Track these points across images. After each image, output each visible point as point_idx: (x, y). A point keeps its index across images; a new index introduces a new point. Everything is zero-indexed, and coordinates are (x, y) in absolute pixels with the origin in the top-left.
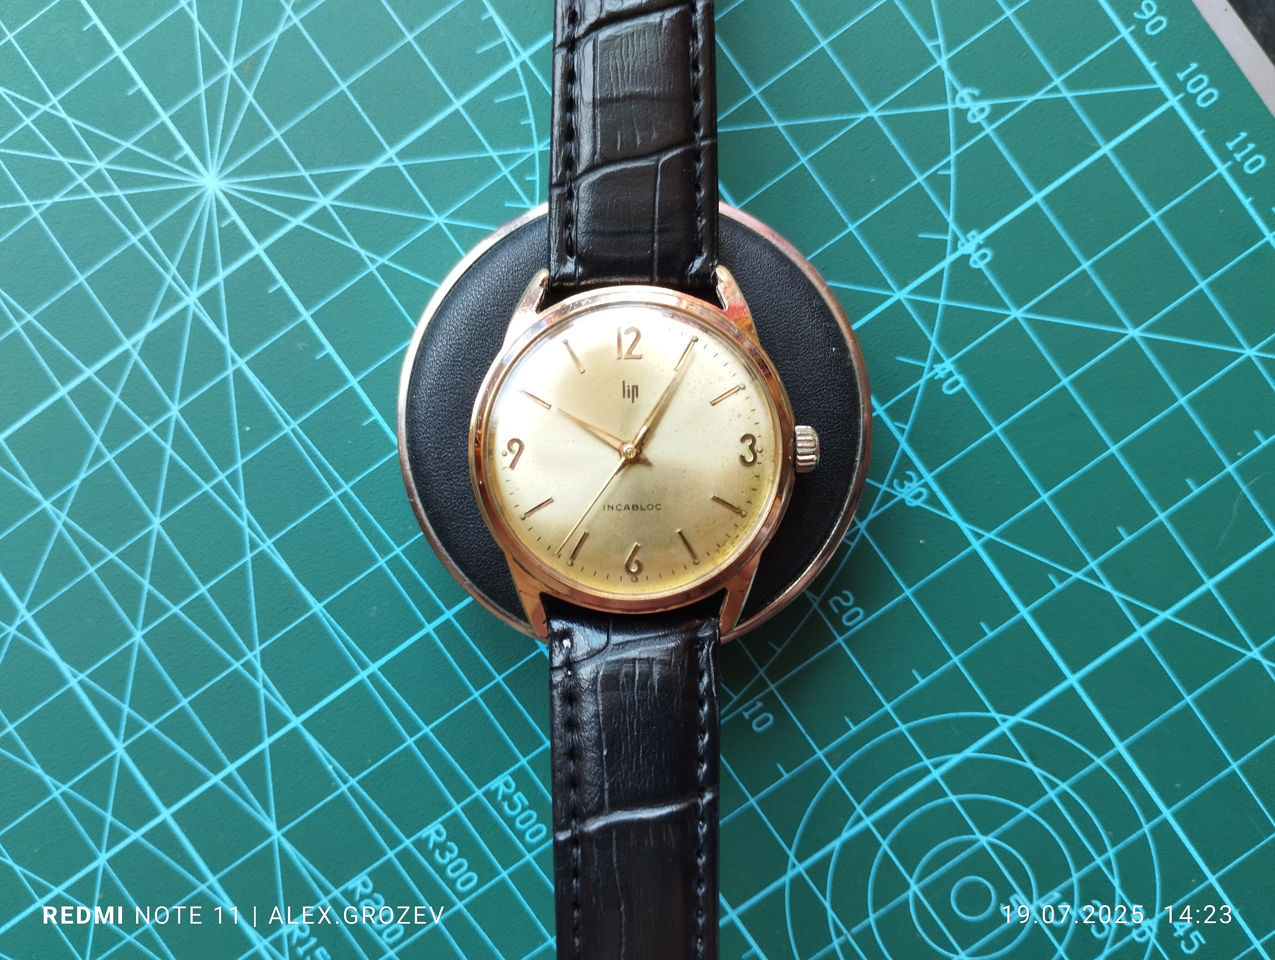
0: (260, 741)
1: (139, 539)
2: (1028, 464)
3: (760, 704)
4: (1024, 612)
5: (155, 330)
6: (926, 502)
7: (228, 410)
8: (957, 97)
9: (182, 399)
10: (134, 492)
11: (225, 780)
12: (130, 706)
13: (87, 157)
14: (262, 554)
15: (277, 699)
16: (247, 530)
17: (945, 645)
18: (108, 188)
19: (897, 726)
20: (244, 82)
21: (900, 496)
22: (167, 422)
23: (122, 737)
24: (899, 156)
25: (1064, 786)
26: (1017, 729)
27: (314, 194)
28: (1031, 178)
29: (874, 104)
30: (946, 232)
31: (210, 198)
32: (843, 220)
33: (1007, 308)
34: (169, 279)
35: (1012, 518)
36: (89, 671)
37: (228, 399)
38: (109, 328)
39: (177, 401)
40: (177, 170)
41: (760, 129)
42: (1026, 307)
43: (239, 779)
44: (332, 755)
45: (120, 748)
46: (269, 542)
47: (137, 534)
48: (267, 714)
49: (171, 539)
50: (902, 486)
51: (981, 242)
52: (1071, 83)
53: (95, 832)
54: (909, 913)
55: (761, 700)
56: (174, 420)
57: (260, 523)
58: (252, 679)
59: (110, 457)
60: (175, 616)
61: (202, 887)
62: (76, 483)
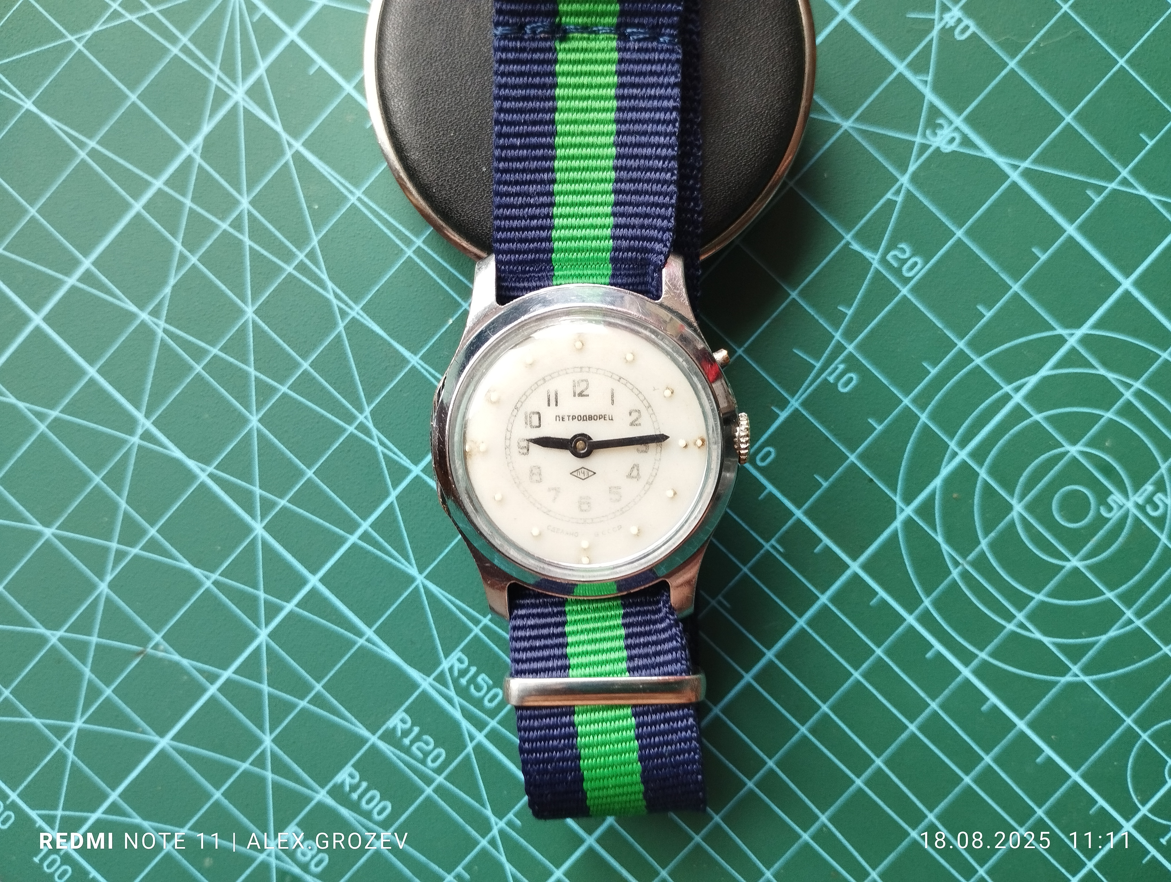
0: (387, 494)
1: (237, 330)
2: (1049, 90)
3: (842, 367)
4: (1071, 230)
5: (211, 132)
6: (961, 145)
7: (295, 192)
9: (249, 191)
10: (223, 287)
11: (361, 538)
12: (260, 488)
14: (354, 321)
15: (395, 453)
16: (335, 302)
17: (1003, 276)
18: (143, 8)
19: (973, 361)
21: (935, 145)
22: (240, 215)
23: (259, 518)
25: (1137, 385)
26: (1085, 340)
34: (214, 80)
35: (1044, 145)
36: (216, 463)
37: (292, 183)
38: (169, 139)
39: (245, 194)
43: (375, 534)
45: (259, 529)
46: (358, 308)
47: (234, 325)
48: (388, 470)
49: (266, 324)
50: (935, 134)
53: (252, 611)
54: (1017, 532)
55: (842, 362)
56: (246, 212)
57: (345, 292)
58: (367, 439)
59: (194, 260)
60: (285, 395)
61: (361, 641)
62: (167, 290)
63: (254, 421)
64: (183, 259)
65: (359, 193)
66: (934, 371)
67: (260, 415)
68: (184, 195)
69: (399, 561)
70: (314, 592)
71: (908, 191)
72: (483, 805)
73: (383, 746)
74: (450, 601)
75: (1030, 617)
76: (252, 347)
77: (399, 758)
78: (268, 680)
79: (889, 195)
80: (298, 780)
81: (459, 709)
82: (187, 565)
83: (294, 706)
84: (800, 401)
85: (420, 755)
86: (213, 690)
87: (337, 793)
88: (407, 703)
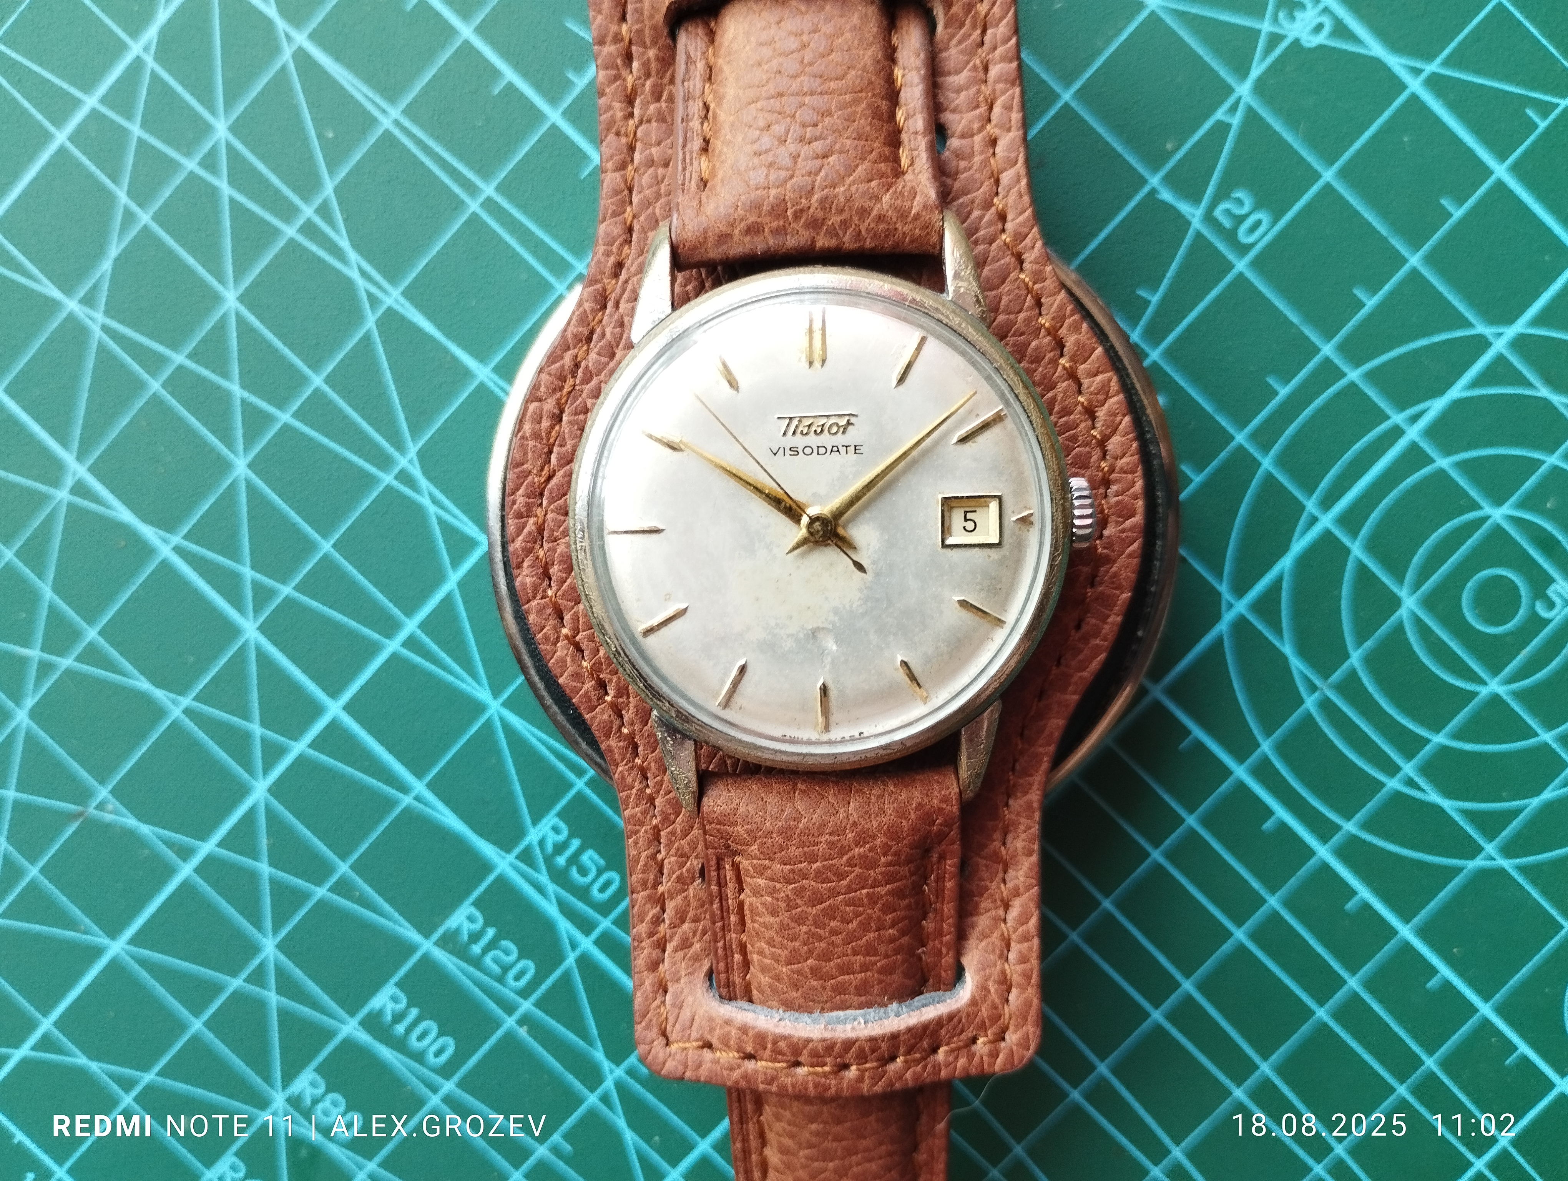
0: (443, 579)
1: (211, 328)
4: (1501, 171)
6: (1332, 36)
7: (298, 115)
9: (228, 111)
10: (191, 261)
12: (252, 568)
14: (390, 313)
15: (454, 516)
16: (361, 282)
17: (1393, 240)
19: (1344, 374)
21: (1292, 35)
22: (214, 148)
23: (251, 614)
26: (1519, 344)
35: (1459, 38)
36: (185, 530)
37: (294, 96)
38: (106, 31)
39: (222, 115)
43: (427, 639)
45: (251, 630)
46: (396, 293)
47: (205, 321)
48: (445, 541)
49: (256, 318)
50: (1292, 18)
53: (242, 754)
54: (1407, 639)
56: (223, 143)
57: (378, 268)
58: (412, 495)
59: (145, 218)
60: (286, 427)
61: (406, 800)
62: (106, 266)
63: (241, 466)
64: (129, 217)
65: (395, 112)
66: (1284, 392)
67: (250, 457)
68: (129, 117)
69: (463, 680)
70: (334, 726)
71: (1250, 110)
72: (591, 1044)
73: (441, 956)
74: (540, 740)
75: (1426, 770)
76: (235, 354)
77: (464, 973)
78: (269, 856)
79: (1220, 115)
80: (315, 1005)
81: (554, 901)
82: (143, 684)
83: (305, 896)
85: (496, 969)
86: (186, 870)
87: (373, 1023)
88: (477, 893)
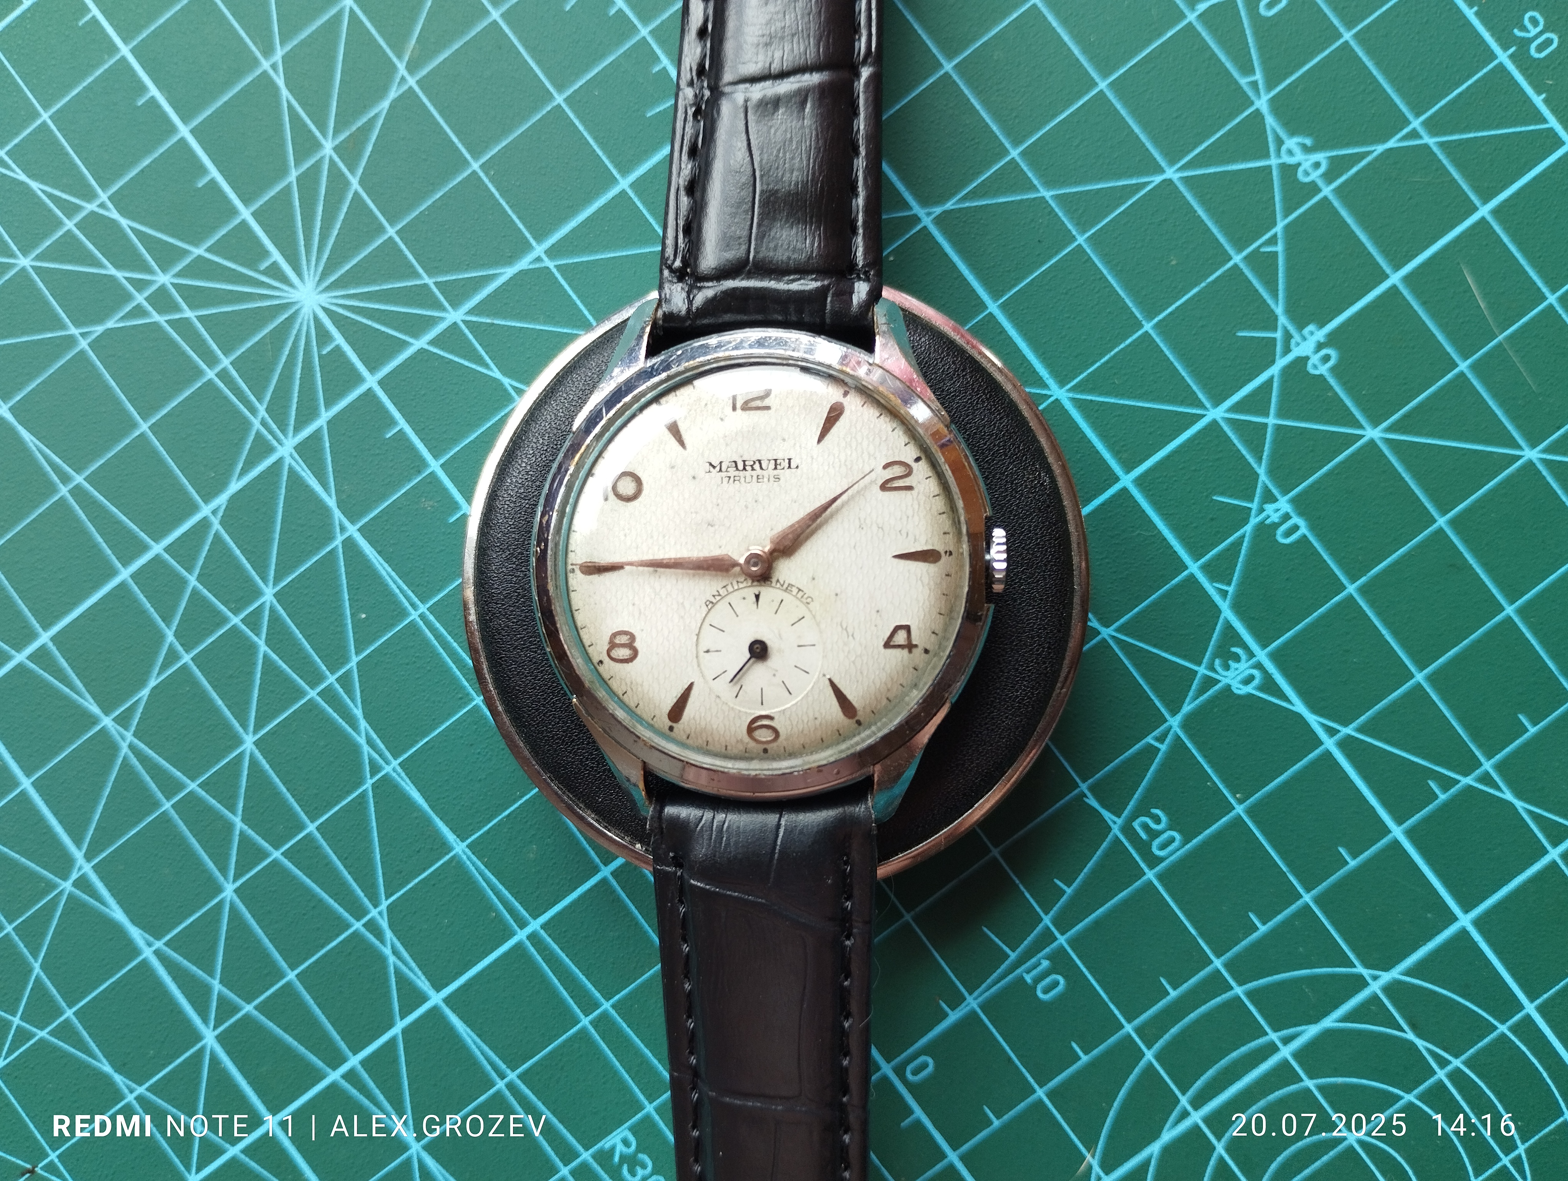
0: (391, 1025)
1: (228, 763)
2: (1395, 634)
3: (1045, 963)
4: (1397, 832)
5: (241, 490)
6: (1260, 688)
7: (338, 592)
8: (1284, 148)
9: (277, 580)
10: (220, 702)
11: (344, 1077)
12: (221, 982)
13: (149, 270)
14: (386, 778)
15: (411, 969)
16: (366, 749)
17: (1292, 878)
18: (177, 308)
19: (1232, 988)
20: (346, 165)
21: (1224, 681)
22: (259, 610)
23: (212, 1023)
24: (1208, 229)
25: (1457, 1063)
26: (1391, 989)
27: (442, 309)
28: (1385, 253)
29: (1172, 163)
30: (1275, 329)
31: (306, 318)
32: (1136, 317)
33: (1361, 427)
34: (256, 424)
35: (1377, 707)
36: (168, 937)
37: (337, 578)
38: (182, 490)
39: (271, 583)
40: (263, 282)
41: (1022, 200)
42: (1385, 425)
43: (365, 1076)
44: (484, 1041)
45: (209, 1038)
46: (395, 763)
47: (224, 757)
48: (398, 990)
49: (267, 762)
50: (1227, 668)
51: (1322, 340)
52: (1433, 126)
55: (1048, 957)
56: (268, 608)
57: (383, 739)
58: (377, 943)
59: (186, 658)
60: (276, 863)
62: (145, 693)
63: (229, 891)
64: (172, 656)
65: (423, 608)
66: (1173, 994)
67: (238, 884)
68: (189, 569)
70: (267, 1138)
71: (1178, 738)
76: (243, 790)
79: (1149, 740)
82: (107, 1068)
84: (980, 999)
